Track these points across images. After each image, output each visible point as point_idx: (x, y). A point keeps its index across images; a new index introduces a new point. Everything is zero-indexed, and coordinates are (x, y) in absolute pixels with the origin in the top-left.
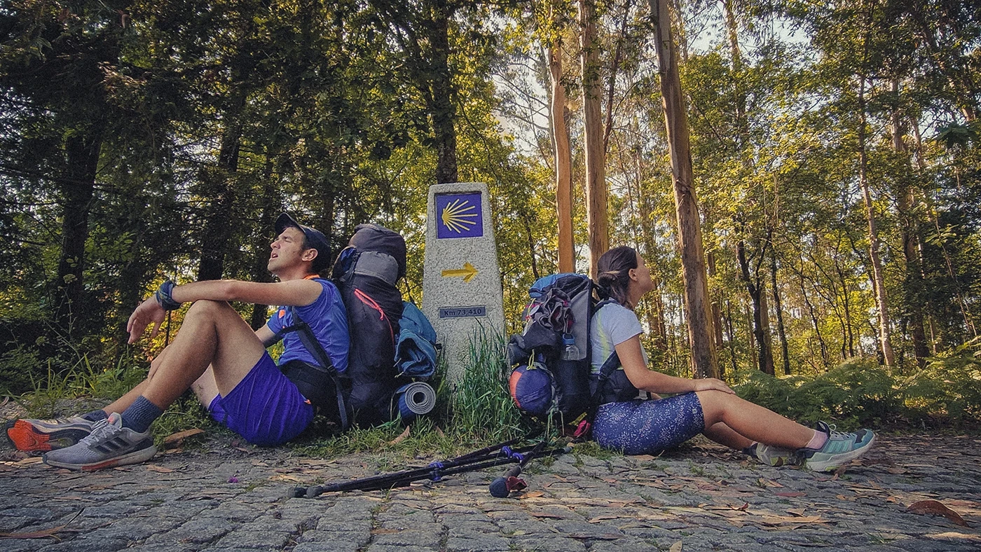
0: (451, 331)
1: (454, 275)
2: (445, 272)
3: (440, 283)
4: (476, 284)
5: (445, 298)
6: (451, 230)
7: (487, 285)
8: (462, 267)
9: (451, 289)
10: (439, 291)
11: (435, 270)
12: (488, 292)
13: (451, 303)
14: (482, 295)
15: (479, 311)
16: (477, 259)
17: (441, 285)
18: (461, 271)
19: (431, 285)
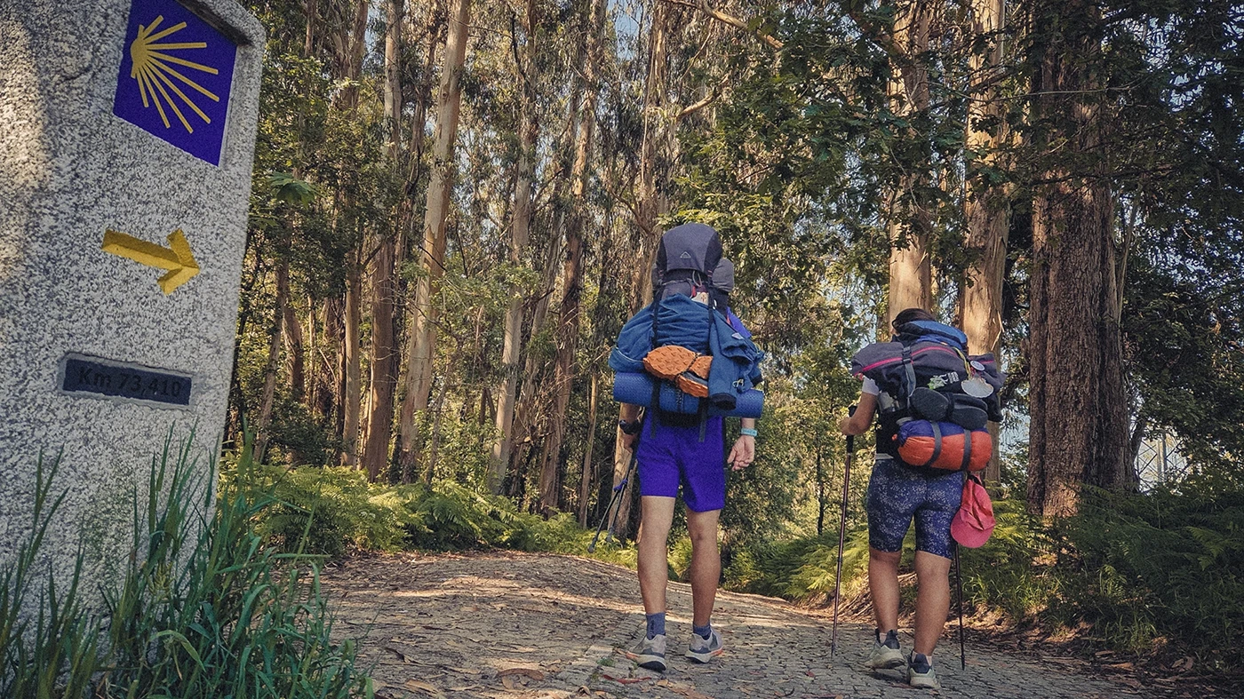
0: (87, 441)
1: (137, 256)
2: (112, 237)
3: (92, 269)
4: (186, 303)
5: (95, 322)
6: (146, 105)
7: (210, 316)
8: (162, 238)
9: (120, 297)
10: (83, 296)
11: (86, 215)
12: (210, 336)
13: (107, 348)
14: (194, 343)
15: (173, 389)
16: (207, 230)
17: (93, 277)
18: (157, 251)
19: (64, 264)
